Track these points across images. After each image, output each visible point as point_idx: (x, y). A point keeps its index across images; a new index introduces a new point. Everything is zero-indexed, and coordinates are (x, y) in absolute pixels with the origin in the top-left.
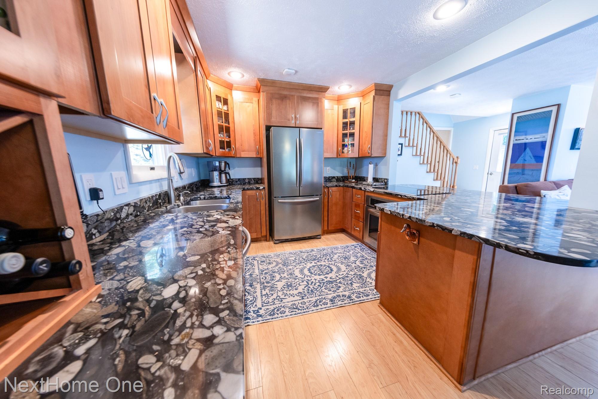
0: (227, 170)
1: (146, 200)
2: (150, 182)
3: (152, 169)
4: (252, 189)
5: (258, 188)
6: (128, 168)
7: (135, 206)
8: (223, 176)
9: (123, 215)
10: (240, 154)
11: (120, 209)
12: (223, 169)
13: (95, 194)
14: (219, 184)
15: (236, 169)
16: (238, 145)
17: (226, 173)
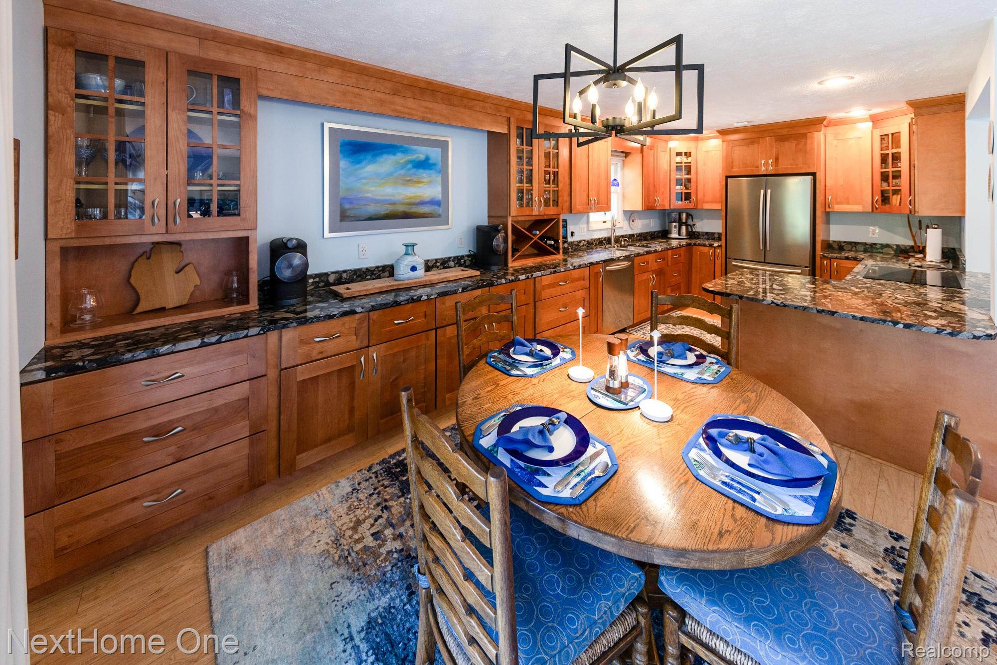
0: (690, 222)
1: (594, 240)
2: (601, 230)
3: (605, 222)
4: (704, 245)
5: (711, 246)
6: (588, 223)
7: (588, 242)
8: (684, 228)
9: (581, 244)
10: (702, 206)
11: (580, 242)
12: (684, 221)
13: (572, 234)
14: (677, 236)
15: (705, 221)
16: (700, 196)
17: (687, 225)
